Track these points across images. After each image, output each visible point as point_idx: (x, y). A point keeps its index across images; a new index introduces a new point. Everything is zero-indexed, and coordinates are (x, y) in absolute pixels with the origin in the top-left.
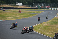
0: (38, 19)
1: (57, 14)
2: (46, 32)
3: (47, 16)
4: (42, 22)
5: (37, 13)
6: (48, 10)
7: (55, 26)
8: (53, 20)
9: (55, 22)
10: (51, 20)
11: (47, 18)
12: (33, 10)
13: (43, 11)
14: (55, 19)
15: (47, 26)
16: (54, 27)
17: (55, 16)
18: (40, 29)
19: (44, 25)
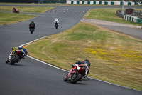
0: (30, 28)
1: (84, 14)
2: (59, 59)
3: (57, 20)
4: (49, 35)
5: (36, 13)
6: (63, 5)
7: (80, 43)
8: (76, 29)
9: (82, 34)
10: (70, 30)
11: (56, 25)
12: (26, 6)
13: (52, 8)
14: (80, 27)
15: (62, 45)
16: (78, 46)
17: (81, 19)
18: (45, 50)
19: (55, 41)
